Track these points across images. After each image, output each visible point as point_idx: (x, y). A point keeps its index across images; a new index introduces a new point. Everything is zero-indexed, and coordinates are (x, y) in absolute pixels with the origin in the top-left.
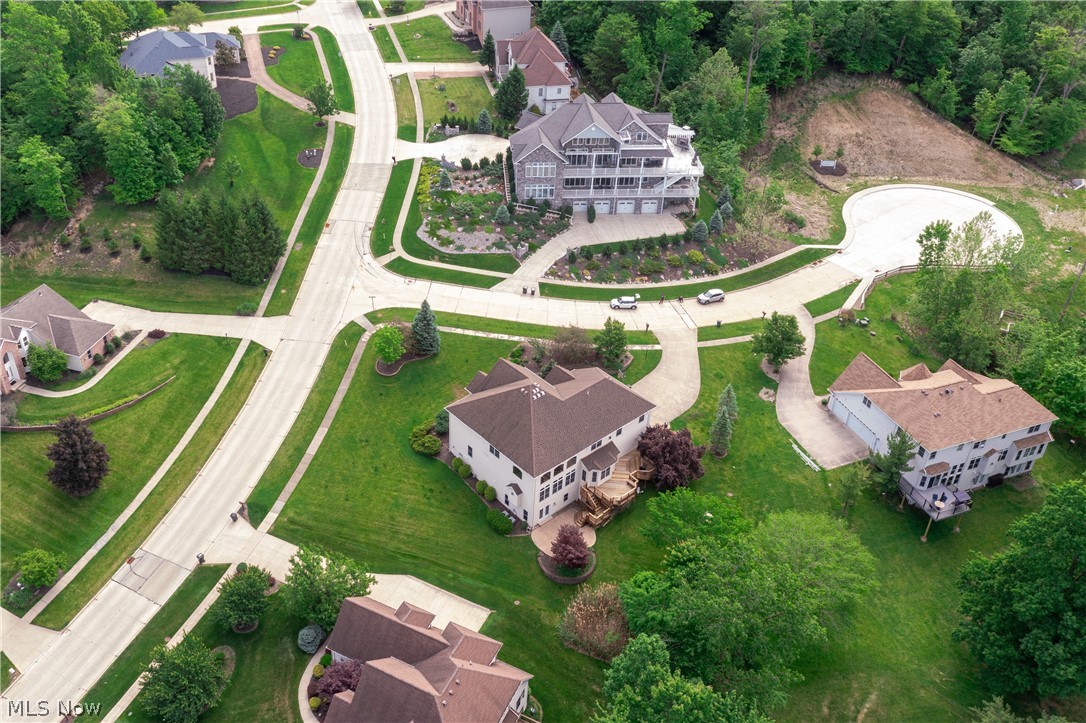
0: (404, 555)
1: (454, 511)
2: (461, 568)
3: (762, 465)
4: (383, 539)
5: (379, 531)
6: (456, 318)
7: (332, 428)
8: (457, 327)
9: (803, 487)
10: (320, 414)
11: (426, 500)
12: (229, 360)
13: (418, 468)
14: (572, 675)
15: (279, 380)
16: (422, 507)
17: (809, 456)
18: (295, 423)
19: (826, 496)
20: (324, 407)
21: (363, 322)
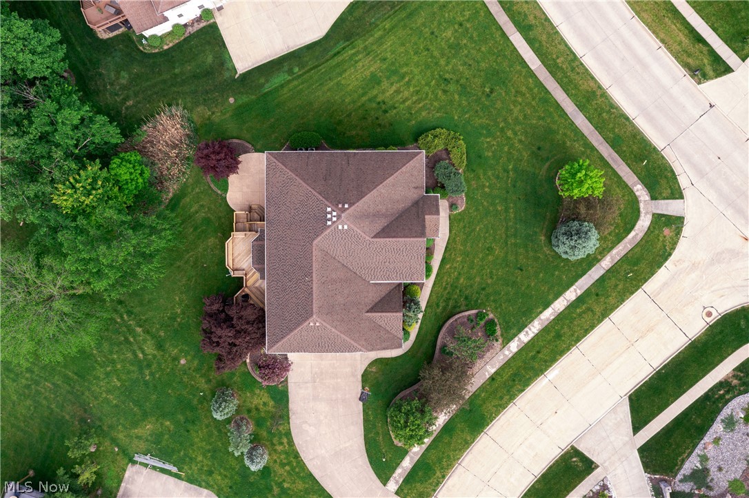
0: (344, 48)
1: (349, 115)
2: (295, 83)
3: (181, 418)
4: (371, 40)
5: (380, 41)
6: (598, 309)
7: (531, 74)
8: (580, 300)
9: (135, 424)
10: (560, 75)
11: (379, 99)
12: (715, 30)
13: (419, 119)
14: (149, 92)
15: (645, 66)
16: (375, 92)
17: (154, 468)
18: (566, 45)
20: (566, 86)
21: (670, 207)
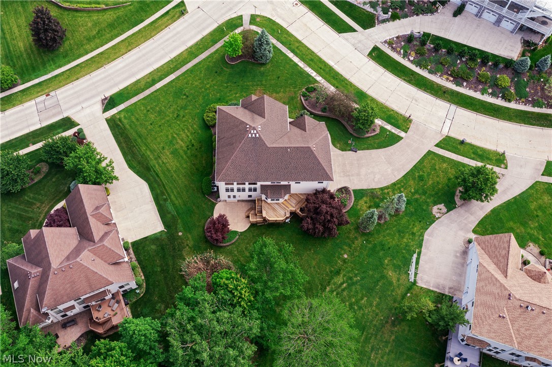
0: (154, 171)
1: (194, 165)
2: (172, 197)
3: (381, 253)
4: (151, 157)
5: (152, 151)
6: (297, 45)
7: (178, 78)
8: (293, 51)
9: (391, 283)
10: (179, 66)
11: (186, 149)
12: (163, 7)
13: (198, 129)
14: (171, 288)
15: (178, 33)
16: (181, 151)
17: (416, 268)
18: (164, 64)
19: (399, 298)
20: (185, 62)
21: (246, 20)
